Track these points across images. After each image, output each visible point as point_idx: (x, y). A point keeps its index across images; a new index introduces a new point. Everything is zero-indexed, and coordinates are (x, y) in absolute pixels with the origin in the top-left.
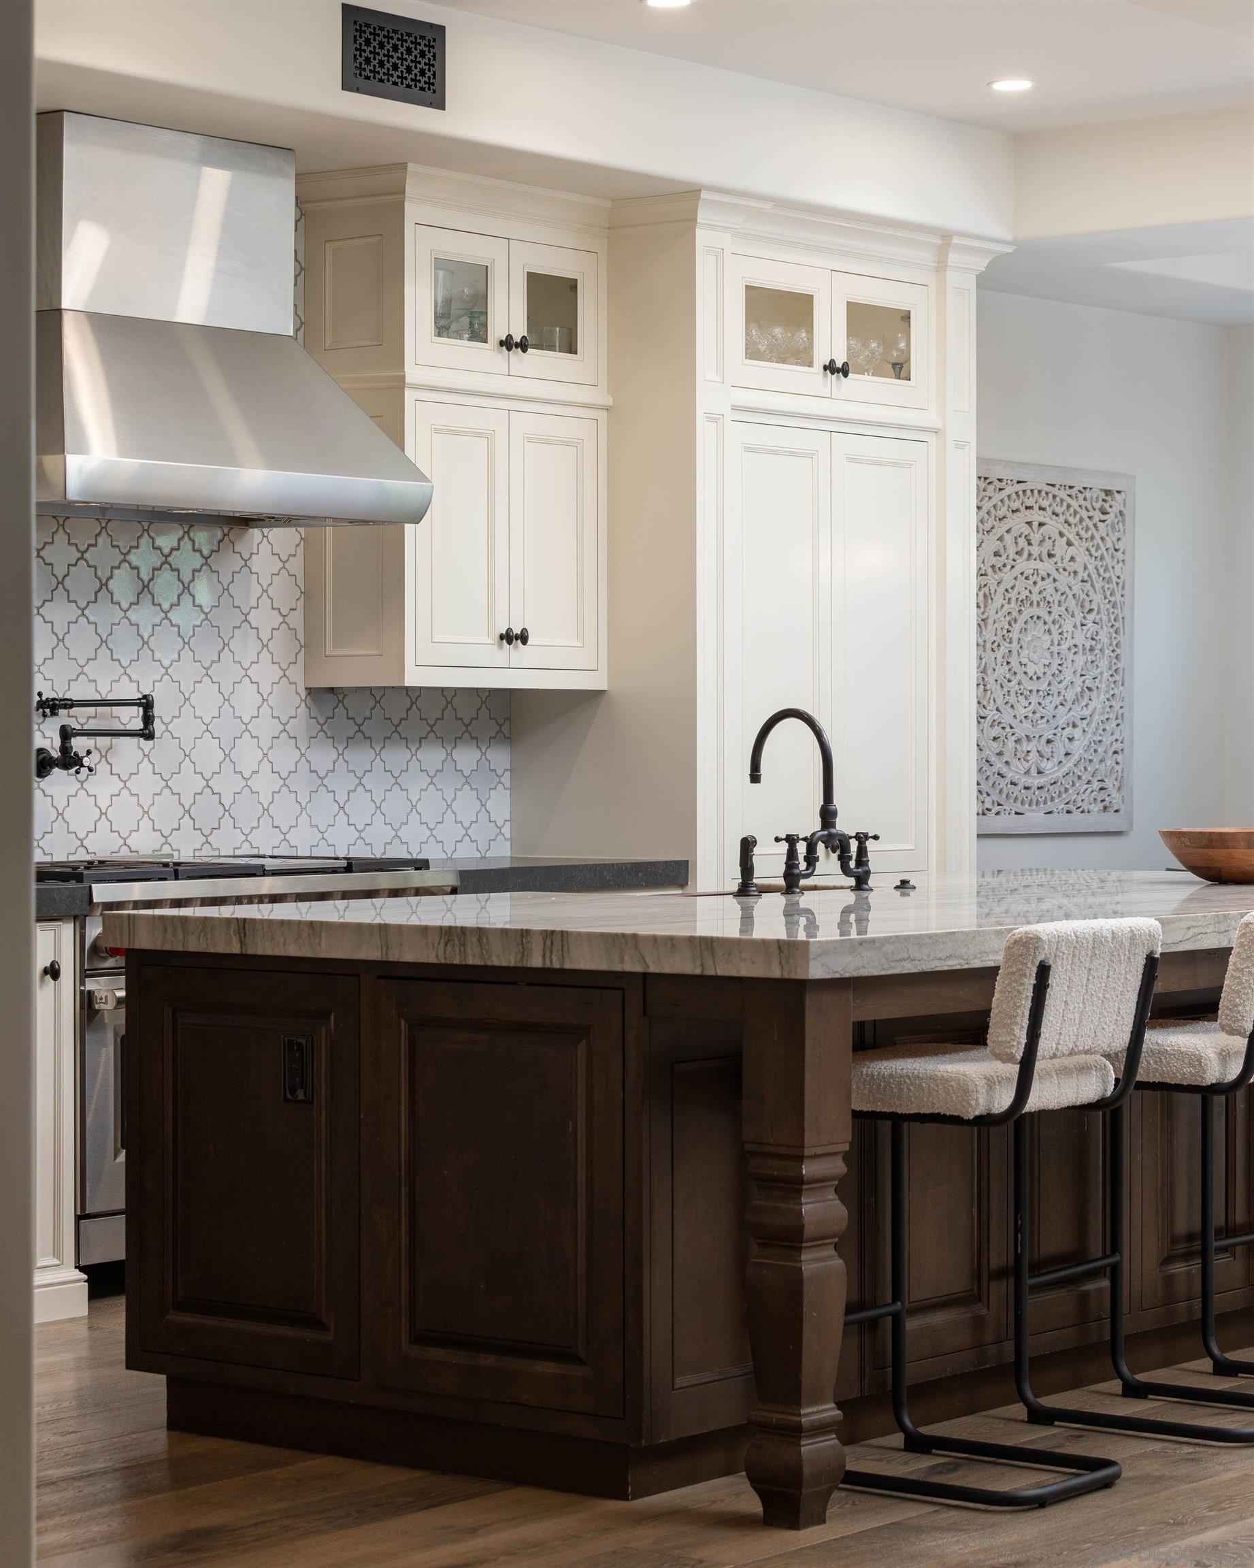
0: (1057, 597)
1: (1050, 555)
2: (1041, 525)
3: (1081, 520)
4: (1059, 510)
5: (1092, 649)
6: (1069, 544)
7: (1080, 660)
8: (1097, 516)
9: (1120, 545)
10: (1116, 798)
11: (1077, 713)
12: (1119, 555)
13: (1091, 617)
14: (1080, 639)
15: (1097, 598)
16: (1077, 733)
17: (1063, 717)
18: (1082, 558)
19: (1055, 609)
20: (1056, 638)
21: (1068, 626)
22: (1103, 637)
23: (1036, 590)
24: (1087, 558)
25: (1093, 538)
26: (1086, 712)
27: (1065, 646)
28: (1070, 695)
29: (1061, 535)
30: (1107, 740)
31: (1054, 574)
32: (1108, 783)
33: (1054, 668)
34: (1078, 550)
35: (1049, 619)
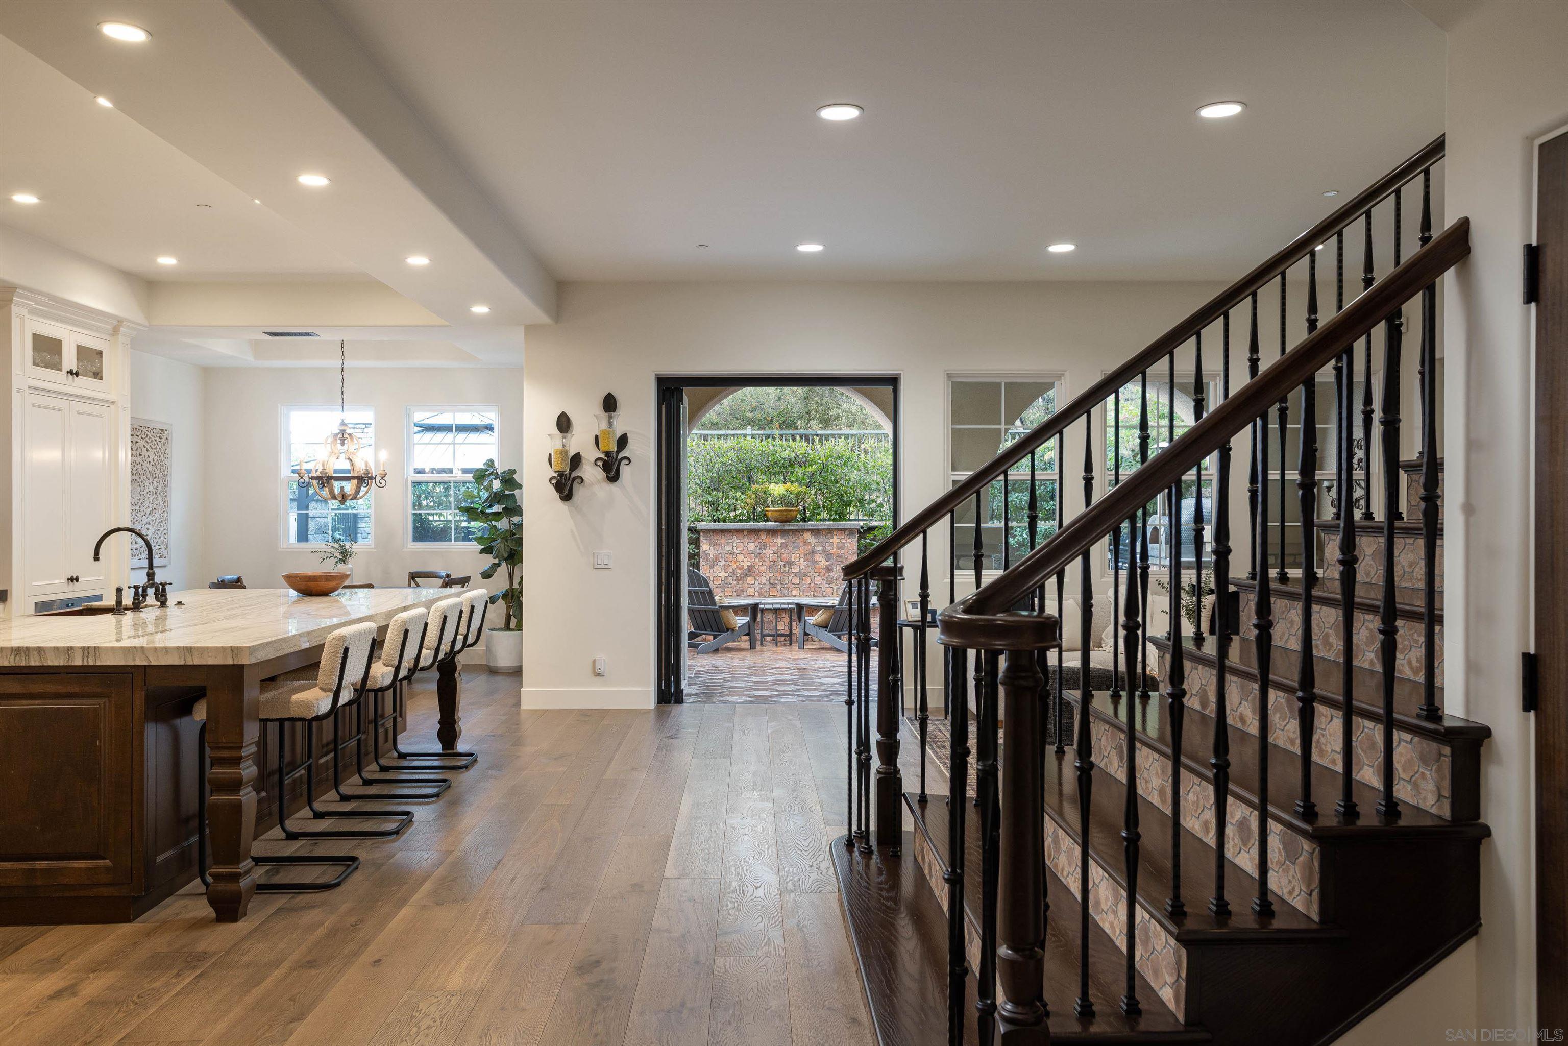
0: (143, 472)
1: (140, 455)
2: (137, 442)
3: (152, 441)
4: (144, 437)
5: (156, 493)
6: (147, 450)
7: (151, 497)
8: (158, 439)
9: (167, 452)
10: (165, 553)
11: (150, 518)
12: (166, 455)
13: (155, 480)
14: (151, 489)
15: (158, 472)
16: (150, 527)
17: (145, 520)
18: (152, 456)
19: (142, 477)
20: (142, 488)
21: (147, 484)
22: (160, 488)
23: (135, 469)
24: (154, 456)
25: (156, 448)
26: (154, 518)
27: (145, 492)
28: (148, 512)
29: (144, 447)
30: (162, 529)
31: (142, 462)
32: (162, 547)
33: (141, 501)
34: (151, 453)
35: (140, 481)
